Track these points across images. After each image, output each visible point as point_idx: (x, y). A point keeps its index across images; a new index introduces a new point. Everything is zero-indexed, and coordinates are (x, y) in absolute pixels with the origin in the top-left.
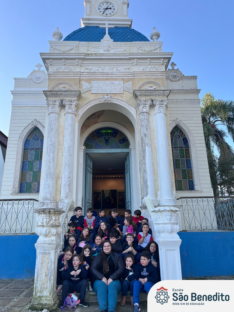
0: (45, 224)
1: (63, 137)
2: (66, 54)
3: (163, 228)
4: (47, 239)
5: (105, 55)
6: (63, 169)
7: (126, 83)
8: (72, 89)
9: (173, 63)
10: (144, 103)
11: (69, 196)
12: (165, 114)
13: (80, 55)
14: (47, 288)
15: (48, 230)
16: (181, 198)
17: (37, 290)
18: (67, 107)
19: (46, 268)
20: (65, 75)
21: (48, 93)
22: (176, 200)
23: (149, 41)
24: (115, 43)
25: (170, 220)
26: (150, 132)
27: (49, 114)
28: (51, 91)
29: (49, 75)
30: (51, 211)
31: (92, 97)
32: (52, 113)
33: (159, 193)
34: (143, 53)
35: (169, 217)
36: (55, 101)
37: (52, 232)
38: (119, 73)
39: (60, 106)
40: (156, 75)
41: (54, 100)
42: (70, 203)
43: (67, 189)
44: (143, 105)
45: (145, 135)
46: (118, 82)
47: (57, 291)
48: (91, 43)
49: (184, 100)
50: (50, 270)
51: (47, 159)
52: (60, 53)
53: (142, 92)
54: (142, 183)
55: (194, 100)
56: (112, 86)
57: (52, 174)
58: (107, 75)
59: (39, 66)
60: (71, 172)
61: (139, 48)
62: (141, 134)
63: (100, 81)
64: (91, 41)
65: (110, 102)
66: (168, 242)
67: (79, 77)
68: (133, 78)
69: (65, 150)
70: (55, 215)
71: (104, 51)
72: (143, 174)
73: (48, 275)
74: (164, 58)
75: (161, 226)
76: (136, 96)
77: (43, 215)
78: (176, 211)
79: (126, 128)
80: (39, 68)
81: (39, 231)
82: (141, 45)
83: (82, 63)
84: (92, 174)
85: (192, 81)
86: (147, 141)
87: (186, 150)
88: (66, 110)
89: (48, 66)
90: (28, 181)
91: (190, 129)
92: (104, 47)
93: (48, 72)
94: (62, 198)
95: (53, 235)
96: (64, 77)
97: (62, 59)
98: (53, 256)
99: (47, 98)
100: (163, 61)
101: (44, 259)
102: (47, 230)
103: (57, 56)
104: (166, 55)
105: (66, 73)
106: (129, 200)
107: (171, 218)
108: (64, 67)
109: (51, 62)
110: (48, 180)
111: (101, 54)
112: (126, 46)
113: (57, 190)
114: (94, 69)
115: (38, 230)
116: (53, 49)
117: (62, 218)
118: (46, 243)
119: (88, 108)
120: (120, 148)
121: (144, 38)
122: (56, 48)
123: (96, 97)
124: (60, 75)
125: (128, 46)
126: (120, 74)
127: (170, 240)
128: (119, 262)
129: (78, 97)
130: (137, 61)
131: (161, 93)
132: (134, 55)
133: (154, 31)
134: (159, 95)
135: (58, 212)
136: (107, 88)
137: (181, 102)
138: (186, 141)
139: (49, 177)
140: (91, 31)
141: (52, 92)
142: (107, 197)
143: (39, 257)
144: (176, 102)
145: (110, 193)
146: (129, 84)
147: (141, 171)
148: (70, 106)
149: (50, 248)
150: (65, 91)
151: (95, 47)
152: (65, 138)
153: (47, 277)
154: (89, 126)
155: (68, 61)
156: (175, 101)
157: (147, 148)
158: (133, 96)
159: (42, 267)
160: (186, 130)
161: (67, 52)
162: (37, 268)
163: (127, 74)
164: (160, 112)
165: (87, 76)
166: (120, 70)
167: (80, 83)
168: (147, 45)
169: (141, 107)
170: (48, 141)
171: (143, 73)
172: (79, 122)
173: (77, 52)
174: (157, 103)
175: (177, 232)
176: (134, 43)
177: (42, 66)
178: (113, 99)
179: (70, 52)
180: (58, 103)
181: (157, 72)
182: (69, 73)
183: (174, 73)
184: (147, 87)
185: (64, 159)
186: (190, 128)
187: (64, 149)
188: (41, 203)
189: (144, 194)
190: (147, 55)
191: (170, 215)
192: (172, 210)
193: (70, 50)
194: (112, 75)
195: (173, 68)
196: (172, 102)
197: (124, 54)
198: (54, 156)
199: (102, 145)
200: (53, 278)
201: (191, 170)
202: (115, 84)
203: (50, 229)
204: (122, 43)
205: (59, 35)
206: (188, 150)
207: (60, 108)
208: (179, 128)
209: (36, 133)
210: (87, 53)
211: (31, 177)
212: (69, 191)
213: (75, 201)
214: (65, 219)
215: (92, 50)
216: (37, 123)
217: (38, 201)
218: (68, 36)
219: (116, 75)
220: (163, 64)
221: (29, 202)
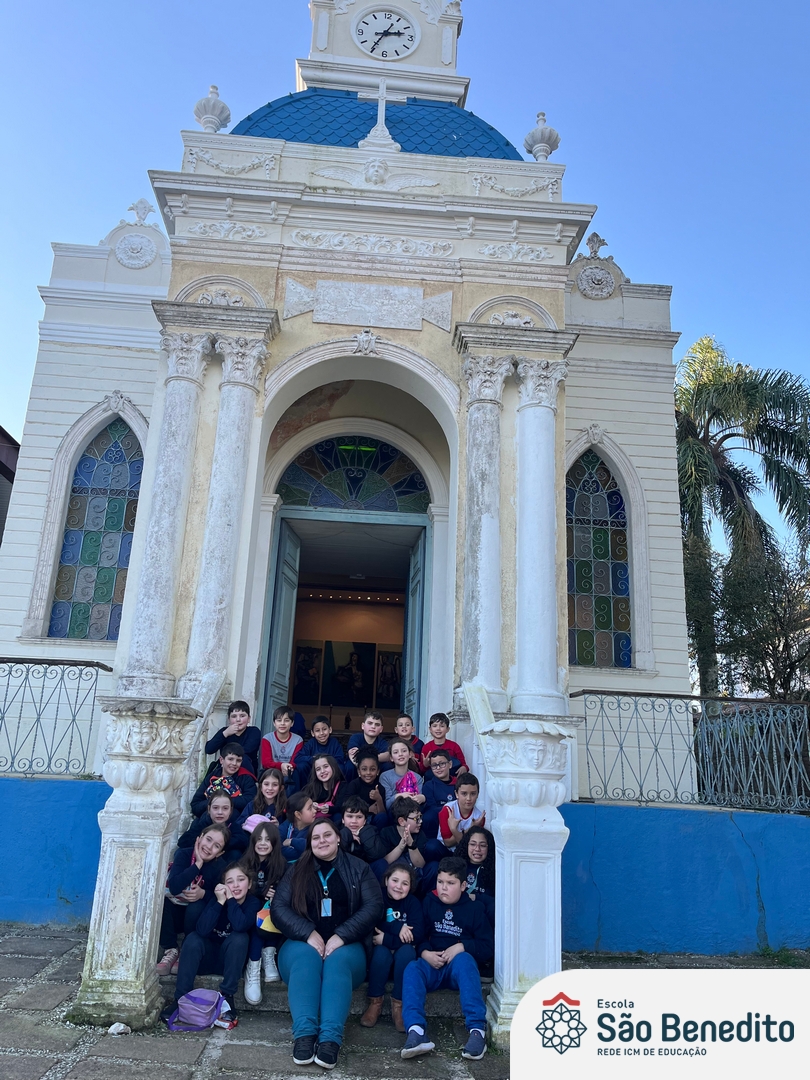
0: (135, 752)
1: (210, 463)
2: (238, 183)
3: (514, 790)
4: (139, 800)
5: (371, 195)
6: (202, 570)
7: (432, 294)
8: (248, 301)
9: (595, 235)
10: (488, 368)
11: (215, 661)
12: (555, 411)
13: (286, 190)
14: (127, 956)
15: (145, 771)
16: (584, 692)
17: (97, 963)
18: (228, 363)
19: (130, 892)
20: (229, 254)
21: (170, 312)
22: (567, 698)
23: (519, 158)
24: (407, 155)
25: (539, 766)
26: (500, 466)
27: (167, 382)
28: (178, 305)
29: (176, 249)
30: (159, 709)
31: (315, 335)
32: (177, 378)
33: (513, 671)
34: (497, 200)
35: (535, 755)
36: (191, 340)
37: (158, 777)
38: (411, 261)
39: (205, 357)
40: (534, 276)
41: (185, 336)
42: (219, 685)
43: (211, 636)
44: (482, 376)
45: (483, 476)
46: (405, 290)
47: (160, 967)
48: (324, 148)
49: (624, 366)
50: (141, 899)
51: (150, 534)
52: (219, 177)
53: (483, 333)
54: (459, 635)
55: (654, 368)
56: (386, 302)
57: (164, 583)
58: (370, 265)
59: (142, 209)
60: (228, 582)
61: (484, 180)
62: (468, 470)
63: (345, 284)
64: (325, 141)
65: (374, 355)
66: (526, 833)
67: (276, 264)
68: (459, 279)
69: (214, 507)
70: (168, 725)
71: (368, 180)
72: (467, 604)
73: (135, 914)
74: (565, 222)
75: (507, 781)
76: (462, 345)
77: (130, 722)
78: (562, 737)
79: (423, 445)
80: (140, 217)
81: (115, 772)
82: (493, 171)
83: (288, 216)
84: (296, 590)
85: (655, 303)
86: (486, 495)
87: (615, 533)
88: (226, 373)
89: (174, 218)
90: (78, 597)
91: (635, 465)
92: (367, 169)
93: (172, 236)
94: (191, 665)
95: (159, 789)
96: (225, 260)
97: (222, 196)
98: (155, 854)
99: (164, 326)
100: (562, 231)
101: (126, 863)
102: (141, 770)
103: (206, 184)
104: (574, 213)
105: (233, 247)
106: (415, 686)
107: (544, 757)
108: (227, 225)
109: (185, 203)
110: (151, 602)
111: (355, 190)
112: (442, 168)
113: (177, 638)
114: (331, 239)
115: (110, 771)
116: (194, 161)
117: (192, 734)
118: (134, 813)
119: (300, 369)
120: (396, 510)
121: (504, 148)
122: (207, 156)
123: (329, 335)
124: (213, 252)
125: (449, 169)
126: (415, 265)
127: (535, 827)
128: (365, 886)
129: (267, 330)
130: (473, 225)
131: (546, 340)
132: (465, 204)
133: (541, 126)
134: (539, 346)
135: (181, 715)
136: (367, 308)
137: (613, 371)
138: (617, 502)
139: (152, 592)
140: (329, 108)
141: (182, 309)
142: (340, 668)
143: (108, 854)
144: (594, 370)
145: (352, 655)
146: (442, 302)
147: (460, 595)
148: (240, 359)
149: (146, 828)
150: (227, 308)
151: (336, 164)
152: (214, 466)
153: (131, 921)
154: (298, 429)
155: (241, 206)
156: (594, 364)
157: (485, 519)
158: (454, 341)
159: (117, 889)
160: (619, 465)
161: (243, 176)
162: (99, 892)
163: (438, 267)
164: (538, 404)
165: (302, 260)
166: (415, 252)
167: (277, 283)
168: (512, 172)
169: (476, 382)
170: (157, 473)
171: (491, 265)
172: (267, 415)
173: (275, 179)
174: (531, 373)
175: (559, 803)
176: (469, 162)
177: (150, 210)
178: (386, 347)
179: (249, 176)
180: (198, 347)
181: (537, 266)
182: (244, 248)
183: (595, 270)
184: (502, 316)
185: (207, 536)
186: (636, 461)
187: (209, 504)
188: (121, 678)
189: (465, 672)
190: (510, 208)
191: (541, 748)
192: (548, 734)
193: (254, 168)
194: (389, 266)
195: (596, 252)
196: (581, 369)
197: (432, 197)
198: (173, 525)
199: (338, 494)
200: (149, 927)
201: (627, 601)
202: (396, 296)
203: (150, 768)
204: (430, 158)
205: (217, 112)
206: (622, 534)
207: (205, 363)
208: (598, 458)
209: (116, 437)
210: (308, 184)
211: (89, 585)
212: (218, 645)
213: (233, 679)
214: (198, 738)
215: (326, 173)
216: (121, 403)
217: (111, 670)
218: (249, 118)
219: (402, 268)
220: (559, 241)
221: (81, 671)
